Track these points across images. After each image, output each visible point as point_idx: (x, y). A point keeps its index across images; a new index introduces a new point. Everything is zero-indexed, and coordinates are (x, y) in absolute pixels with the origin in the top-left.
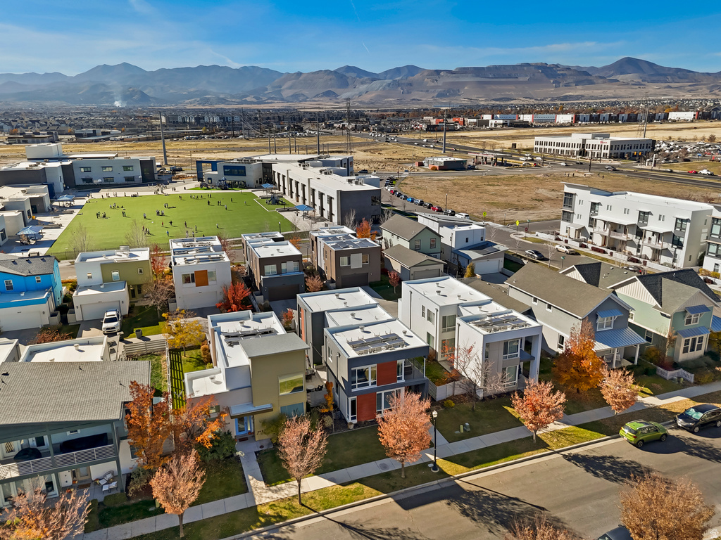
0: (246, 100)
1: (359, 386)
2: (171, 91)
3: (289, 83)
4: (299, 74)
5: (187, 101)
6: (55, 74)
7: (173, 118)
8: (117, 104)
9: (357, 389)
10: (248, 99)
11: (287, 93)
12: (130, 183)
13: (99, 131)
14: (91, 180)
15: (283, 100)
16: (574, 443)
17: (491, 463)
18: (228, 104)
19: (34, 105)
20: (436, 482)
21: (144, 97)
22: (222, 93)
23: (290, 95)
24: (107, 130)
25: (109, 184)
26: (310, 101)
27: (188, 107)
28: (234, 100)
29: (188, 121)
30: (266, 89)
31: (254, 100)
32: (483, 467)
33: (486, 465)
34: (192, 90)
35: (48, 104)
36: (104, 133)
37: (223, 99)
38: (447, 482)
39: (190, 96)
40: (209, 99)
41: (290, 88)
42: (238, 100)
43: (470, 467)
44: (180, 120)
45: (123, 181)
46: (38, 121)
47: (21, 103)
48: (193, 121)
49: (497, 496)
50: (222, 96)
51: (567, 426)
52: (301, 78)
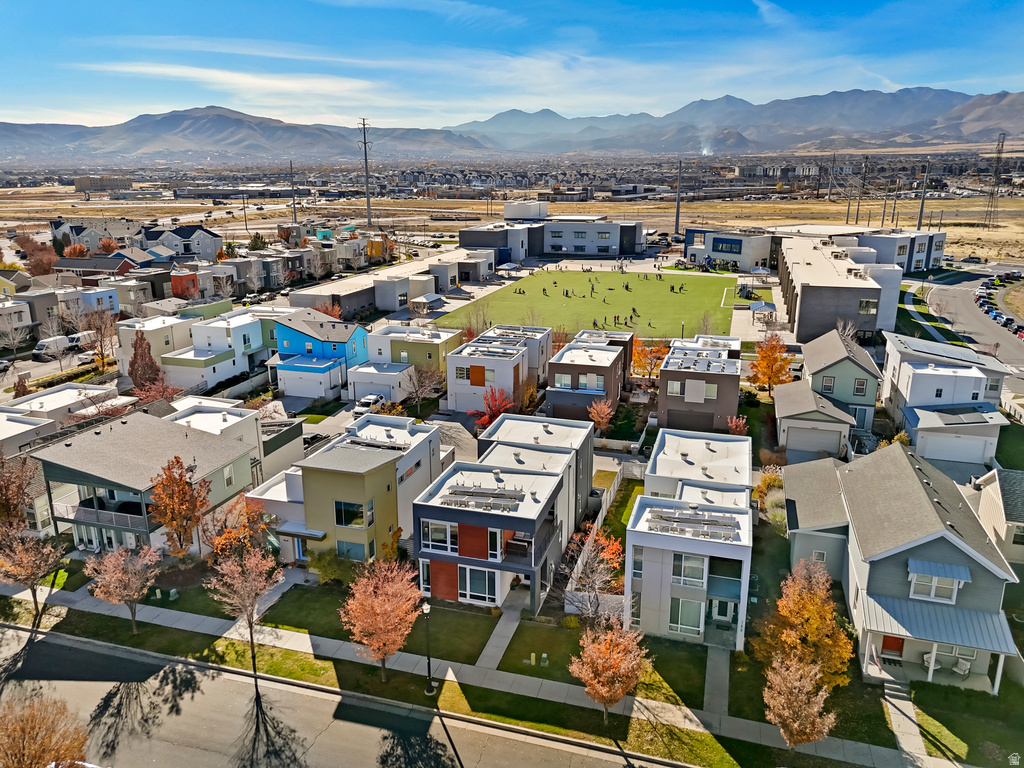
0: (895, 142)
1: (434, 547)
2: (781, 132)
3: (979, 111)
4: (1004, 94)
5: (800, 145)
6: (643, 115)
7: (750, 170)
8: (705, 152)
9: (430, 550)
10: (899, 139)
11: (969, 128)
12: (603, 254)
13: (642, 187)
14: (560, 248)
15: (960, 139)
16: (672, 757)
17: (507, 720)
18: (862, 148)
19: (609, 154)
20: (410, 706)
21: (742, 141)
22: (857, 132)
23: (977, 130)
24: (651, 186)
25: (579, 254)
26: (1013, 140)
27: (796, 154)
28: (873, 142)
29: (771, 174)
30: (935, 123)
31: (909, 141)
32: (490, 719)
33: (499, 718)
34: (811, 128)
35: (625, 154)
36: (646, 190)
37: (856, 140)
38: (424, 713)
39: (808, 137)
40: (833, 140)
41: (980, 119)
42: (880, 142)
43: (475, 709)
44: (759, 172)
45: (596, 252)
46: (587, 175)
47: (596, 152)
48: (779, 173)
49: (452, 760)
50: (856, 136)
51: (701, 729)
52: (1005, 102)
